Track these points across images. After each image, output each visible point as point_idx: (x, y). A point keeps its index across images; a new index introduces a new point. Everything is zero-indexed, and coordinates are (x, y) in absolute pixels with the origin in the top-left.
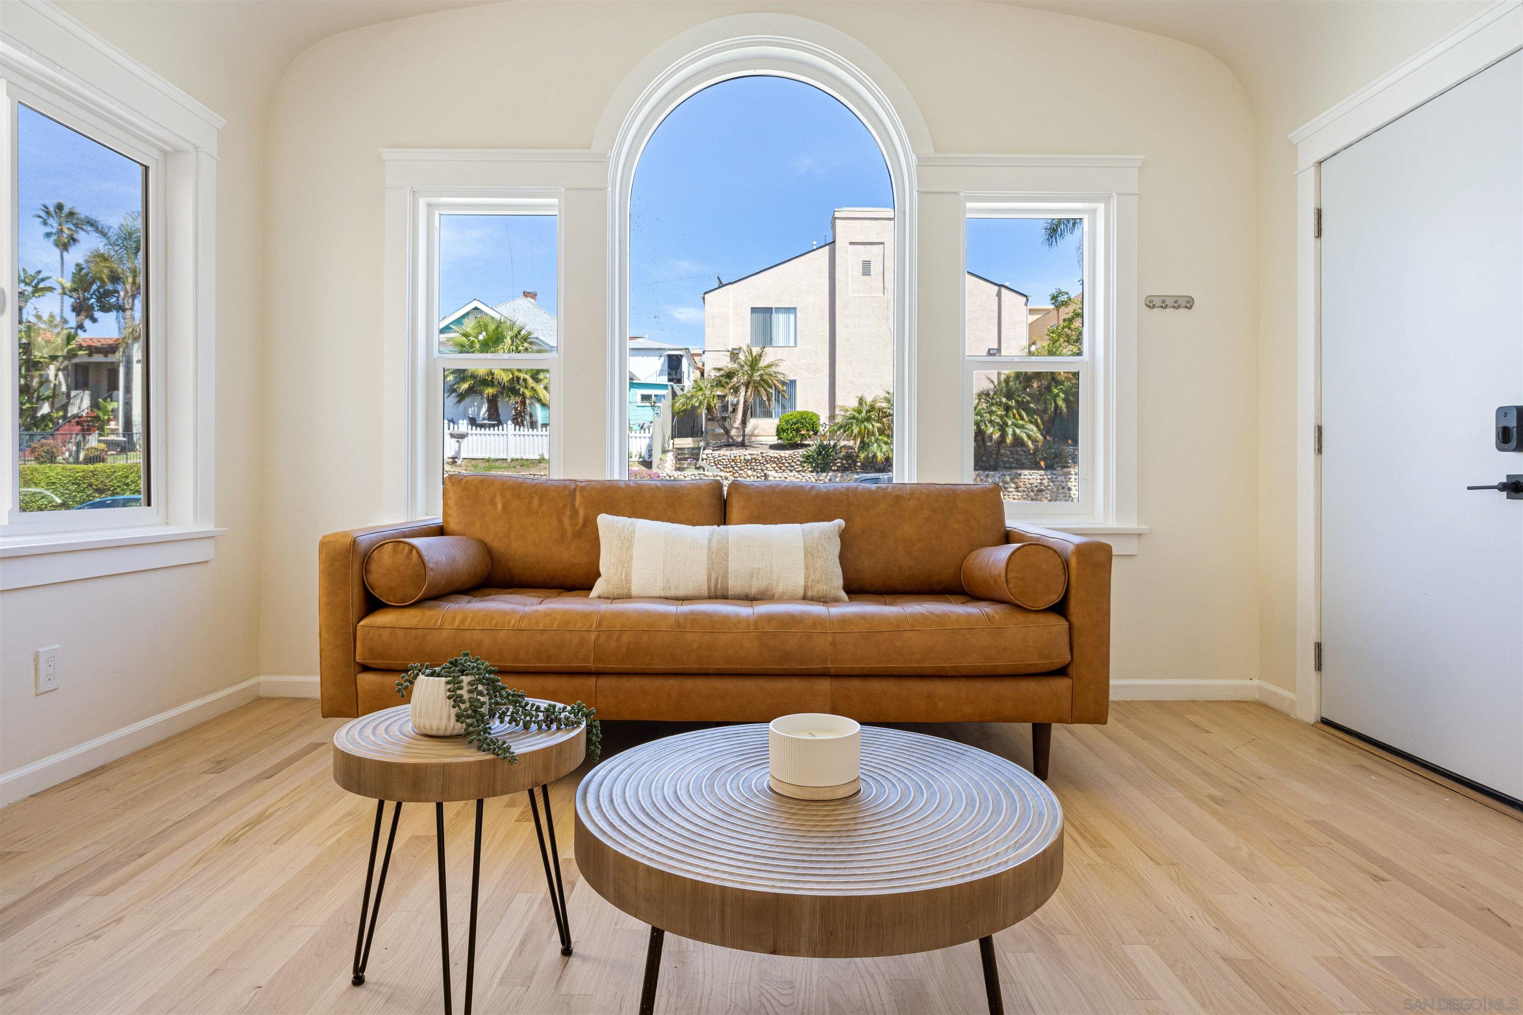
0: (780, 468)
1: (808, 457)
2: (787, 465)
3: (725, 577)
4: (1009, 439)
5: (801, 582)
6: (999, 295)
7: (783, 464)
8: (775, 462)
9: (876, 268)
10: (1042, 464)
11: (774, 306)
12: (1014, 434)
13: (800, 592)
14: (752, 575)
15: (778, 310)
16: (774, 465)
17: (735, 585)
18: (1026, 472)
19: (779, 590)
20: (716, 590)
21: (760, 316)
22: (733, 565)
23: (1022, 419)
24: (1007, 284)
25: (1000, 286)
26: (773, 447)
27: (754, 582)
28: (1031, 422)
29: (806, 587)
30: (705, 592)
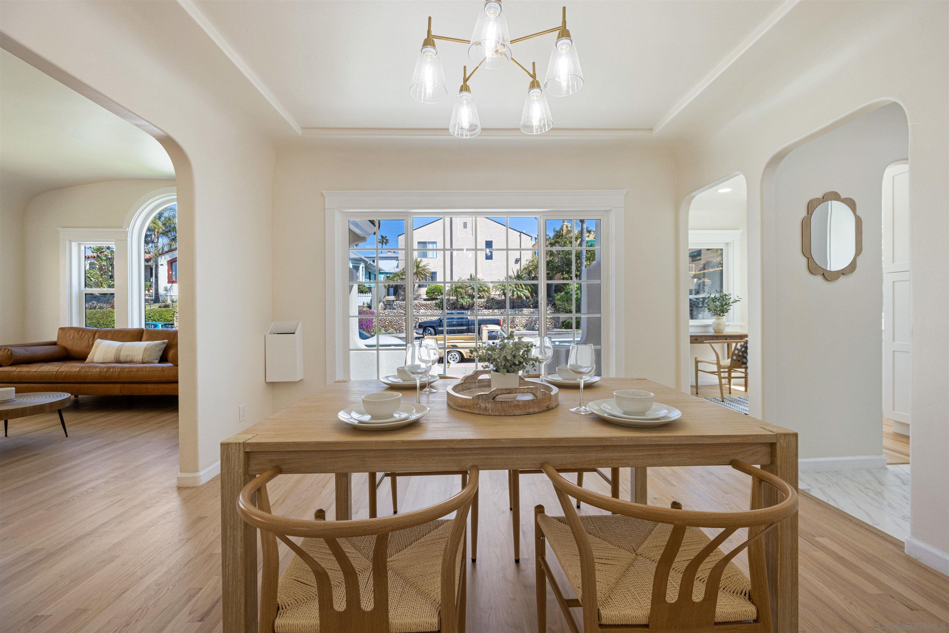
0: (427, 308)
1: (436, 304)
2: (429, 307)
3: (119, 357)
4: (515, 296)
5: (141, 358)
6: (520, 236)
7: (428, 307)
8: (424, 306)
9: (469, 225)
10: (531, 306)
11: (427, 241)
12: (517, 294)
13: (141, 361)
14: (127, 357)
15: (429, 243)
16: (424, 307)
17: (122, 359)
18: (525, 309)
19: (135, 360)
20: (117, 360)
21: (422, 245)
22: (122, 353)
23: (522, 288)
24: (524, 232)
25: (521, 232)
26: (425, 300)
27: (128, 358)
28: (526, 289)
29: (142, 359)
30: (114, 361)
